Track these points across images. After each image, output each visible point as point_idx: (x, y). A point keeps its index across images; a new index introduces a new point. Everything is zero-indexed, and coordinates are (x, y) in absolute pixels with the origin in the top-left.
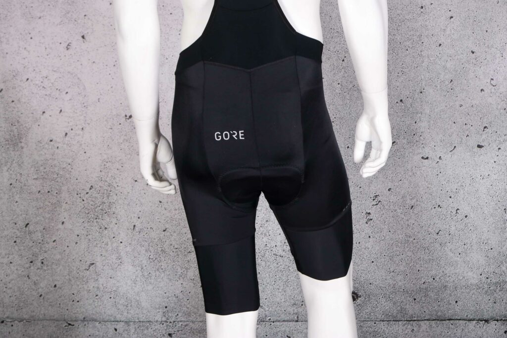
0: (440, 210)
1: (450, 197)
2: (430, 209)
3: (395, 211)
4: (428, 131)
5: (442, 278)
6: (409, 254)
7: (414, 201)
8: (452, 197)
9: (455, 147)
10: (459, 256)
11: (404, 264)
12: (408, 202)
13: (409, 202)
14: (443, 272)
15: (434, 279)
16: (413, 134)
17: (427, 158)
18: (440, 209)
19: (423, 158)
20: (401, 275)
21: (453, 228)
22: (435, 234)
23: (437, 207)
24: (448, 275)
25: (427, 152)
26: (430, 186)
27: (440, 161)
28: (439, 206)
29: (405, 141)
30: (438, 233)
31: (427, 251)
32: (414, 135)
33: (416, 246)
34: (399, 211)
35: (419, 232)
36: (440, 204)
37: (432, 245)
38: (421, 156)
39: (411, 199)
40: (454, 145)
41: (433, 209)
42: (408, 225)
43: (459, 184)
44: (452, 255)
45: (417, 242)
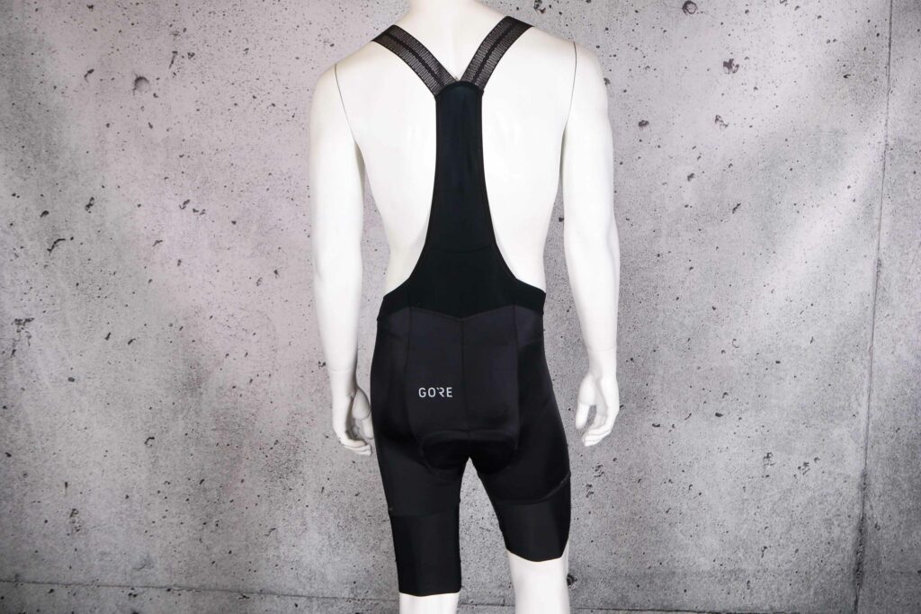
0: (670, 485)
1: (683, 471)
2: (659, 484)
3: (620, 484)
4: (661, 394)
5: (670, 563)
6: (634, 534)
7: (642, 474)
8: (685, 471)
10: (691, 539)
11: (628, 545)
13: (636, 475)
14: (671, 556)
15: (661, 564)
16: (643, 398)
17: (659, 426)
18: (672, 485)
19: (653, 425)
20: (623, 557)
21: (685, 507)
22: (664, 513)
23: (667, 481)
24: (677, 559)
25: (658, 419)
26: (660, 457)
27: (673, 430)
28: (670, 480)
29: (634, 405)
30: (667, 512)
31: (654, 531)
32: (645, 398)
33: (642, 526)
34: (624, 484)
35: (646, 510)
36: (671, 478)
37: (660, 525)
38: (652, 423)
39: (639, 472)
40: (689, 413)
41: (663, 484)
42: (634, 501)
43: (694, 457)
44: (682, 537)
45: (644, 521)
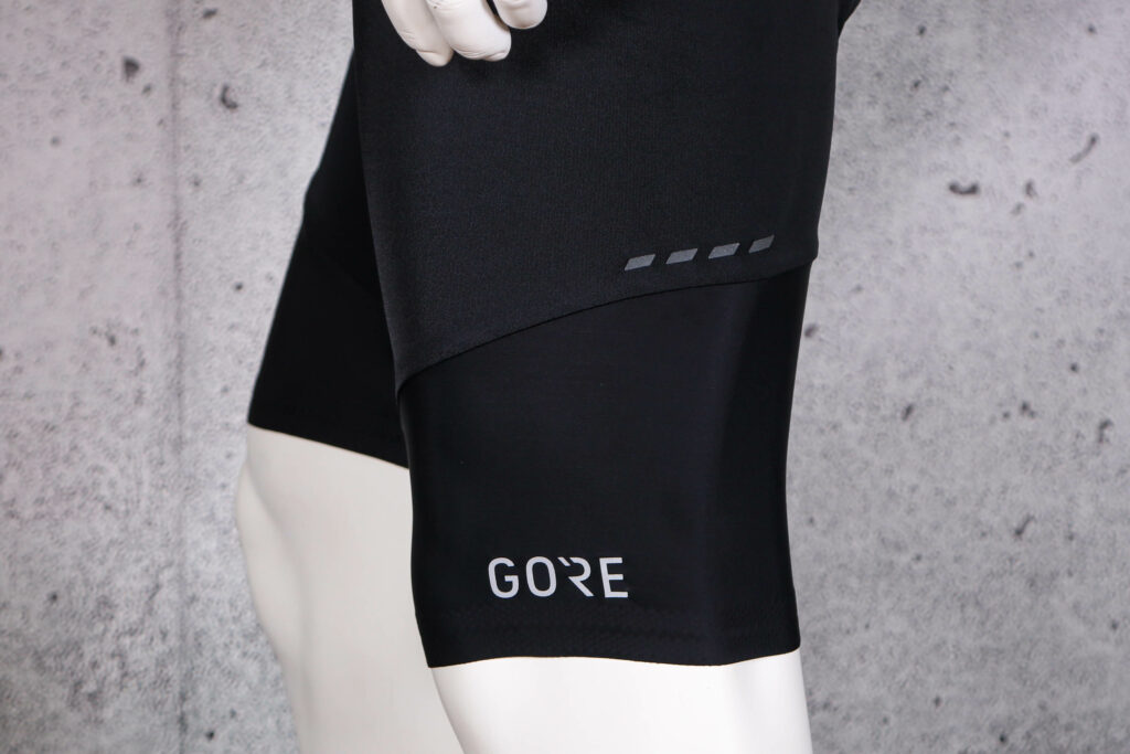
0: (1027, 424)
1: (1074, 368)
2: (985, 420)
3: (835, 427)
4: (978, 67)
5: (1038, 735)
6: (897, 624)
7: (917, 382)
8: (1083, 364)
9: (1093, 140)
10: (1113, 636)
11: (874, 670)
12: (892, 387)
13: (897, 390)
14: (1043, 707)
15: (1003, 739)
16: (908, 82)
17: (973, 190)
18: (1032, 422)
19: (954, 188)
20: (859, 720)
21: (1086, 509)
22: (1008, 537)
23: (1014, 410)
24: (1064, 720)
25: (971, 162)
26: (983, 315)
27: (1030, 204)
28: (1025, 407)
29: (875, 115)
30: (1019, 532)
31: (971, 611)
32: (916, 85)
33: (924, 592)
34: (849, 427)
35: (936, 527)
36: (1029, 397)
37: (995, 584)
38: (948, 178)
39: (904, 376)
40: (1086, 134)
41: (1000, 424)
42: (891, 494)
43: (1113, 309)
44: (1080, 629)
45: (931, 573)
